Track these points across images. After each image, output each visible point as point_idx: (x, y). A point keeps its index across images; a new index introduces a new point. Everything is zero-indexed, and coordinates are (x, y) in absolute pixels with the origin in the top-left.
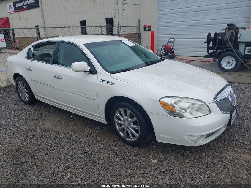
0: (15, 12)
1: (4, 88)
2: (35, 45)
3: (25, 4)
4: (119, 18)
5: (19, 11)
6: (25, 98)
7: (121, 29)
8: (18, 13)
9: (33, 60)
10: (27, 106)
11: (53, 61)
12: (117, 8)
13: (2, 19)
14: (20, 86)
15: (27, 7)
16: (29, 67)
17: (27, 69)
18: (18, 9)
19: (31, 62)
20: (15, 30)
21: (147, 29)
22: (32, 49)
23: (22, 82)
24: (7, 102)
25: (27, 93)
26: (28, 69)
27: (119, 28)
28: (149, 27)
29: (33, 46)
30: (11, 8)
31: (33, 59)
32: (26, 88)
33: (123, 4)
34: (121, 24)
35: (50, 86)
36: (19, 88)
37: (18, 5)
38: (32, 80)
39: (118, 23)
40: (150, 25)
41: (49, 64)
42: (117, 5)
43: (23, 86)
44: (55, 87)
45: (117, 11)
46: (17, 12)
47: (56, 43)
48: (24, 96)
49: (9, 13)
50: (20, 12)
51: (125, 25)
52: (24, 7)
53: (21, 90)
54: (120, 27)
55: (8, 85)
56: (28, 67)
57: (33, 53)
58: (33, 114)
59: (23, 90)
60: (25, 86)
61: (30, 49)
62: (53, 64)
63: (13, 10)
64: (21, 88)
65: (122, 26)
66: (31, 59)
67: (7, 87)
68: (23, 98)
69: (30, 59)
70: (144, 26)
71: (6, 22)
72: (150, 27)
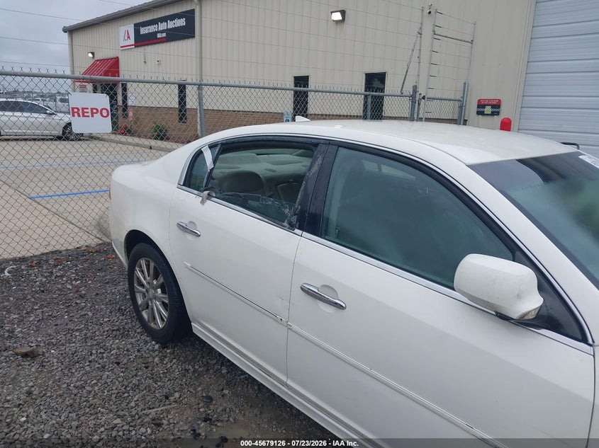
0: (135, 47)
1: (89, 252)
2: (222, 144)
3: (161, 29)
4: (418, 75)
5: (144, 45)
6: (154, 318)
7: (419, 104)
8: (143, 48)
9: (209, 197)
10: (157, 347)
11: (298, 220)
12: (417, 47)
13: (105, 60)
14: (142, 272)
15: (164, 35)
16: (191, 222)
17: (179, 225)
18: (142, 40)
19: (203, 202)
20: (129, 85)
21: (488, 110)
22: (208, 156)
23: (152, 265)
24: (90, 314)
25: (164, 304)
26: (183, 228)
27: (413, 102)
28: (493, 106)
29: (212, 146)
30: (129, 37)
31: (209, 194)
32: (162, 287)
33: (436, 37)
34: (422, 90)
35: (274, 316)
36: (138, 279)
37: (144, 31)
38: (193, 270)
39: (415, 88)
40: (500, 100)
41: (283, 227)
42: (419, 38)
43: (156, 277)
44: (295, 327)
45: (416, 53)
46: (141, 46)
47: (316, 145)
48: (152, 309)
49: (122, 47)
50: (146, 47)
51: (431, 94)
52: (159, 36)
53: (143, 286)
54: (417, 99)
55: (101, 242)
56: (185, 222)
57: (212, 170)
58: (177, 395)
59: (152, 291)
60: (161, 280)
61: (199, 154)
62: (297, 231)
63: (132, 41)
64: (145, 282)
65: (424, 98)
66: (202, 191)
67: (97, 252)
68: (145, 315)
69: (196, 192)
70: (479, 100)
71: (113, 65)
72: (496, 106)
